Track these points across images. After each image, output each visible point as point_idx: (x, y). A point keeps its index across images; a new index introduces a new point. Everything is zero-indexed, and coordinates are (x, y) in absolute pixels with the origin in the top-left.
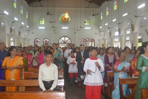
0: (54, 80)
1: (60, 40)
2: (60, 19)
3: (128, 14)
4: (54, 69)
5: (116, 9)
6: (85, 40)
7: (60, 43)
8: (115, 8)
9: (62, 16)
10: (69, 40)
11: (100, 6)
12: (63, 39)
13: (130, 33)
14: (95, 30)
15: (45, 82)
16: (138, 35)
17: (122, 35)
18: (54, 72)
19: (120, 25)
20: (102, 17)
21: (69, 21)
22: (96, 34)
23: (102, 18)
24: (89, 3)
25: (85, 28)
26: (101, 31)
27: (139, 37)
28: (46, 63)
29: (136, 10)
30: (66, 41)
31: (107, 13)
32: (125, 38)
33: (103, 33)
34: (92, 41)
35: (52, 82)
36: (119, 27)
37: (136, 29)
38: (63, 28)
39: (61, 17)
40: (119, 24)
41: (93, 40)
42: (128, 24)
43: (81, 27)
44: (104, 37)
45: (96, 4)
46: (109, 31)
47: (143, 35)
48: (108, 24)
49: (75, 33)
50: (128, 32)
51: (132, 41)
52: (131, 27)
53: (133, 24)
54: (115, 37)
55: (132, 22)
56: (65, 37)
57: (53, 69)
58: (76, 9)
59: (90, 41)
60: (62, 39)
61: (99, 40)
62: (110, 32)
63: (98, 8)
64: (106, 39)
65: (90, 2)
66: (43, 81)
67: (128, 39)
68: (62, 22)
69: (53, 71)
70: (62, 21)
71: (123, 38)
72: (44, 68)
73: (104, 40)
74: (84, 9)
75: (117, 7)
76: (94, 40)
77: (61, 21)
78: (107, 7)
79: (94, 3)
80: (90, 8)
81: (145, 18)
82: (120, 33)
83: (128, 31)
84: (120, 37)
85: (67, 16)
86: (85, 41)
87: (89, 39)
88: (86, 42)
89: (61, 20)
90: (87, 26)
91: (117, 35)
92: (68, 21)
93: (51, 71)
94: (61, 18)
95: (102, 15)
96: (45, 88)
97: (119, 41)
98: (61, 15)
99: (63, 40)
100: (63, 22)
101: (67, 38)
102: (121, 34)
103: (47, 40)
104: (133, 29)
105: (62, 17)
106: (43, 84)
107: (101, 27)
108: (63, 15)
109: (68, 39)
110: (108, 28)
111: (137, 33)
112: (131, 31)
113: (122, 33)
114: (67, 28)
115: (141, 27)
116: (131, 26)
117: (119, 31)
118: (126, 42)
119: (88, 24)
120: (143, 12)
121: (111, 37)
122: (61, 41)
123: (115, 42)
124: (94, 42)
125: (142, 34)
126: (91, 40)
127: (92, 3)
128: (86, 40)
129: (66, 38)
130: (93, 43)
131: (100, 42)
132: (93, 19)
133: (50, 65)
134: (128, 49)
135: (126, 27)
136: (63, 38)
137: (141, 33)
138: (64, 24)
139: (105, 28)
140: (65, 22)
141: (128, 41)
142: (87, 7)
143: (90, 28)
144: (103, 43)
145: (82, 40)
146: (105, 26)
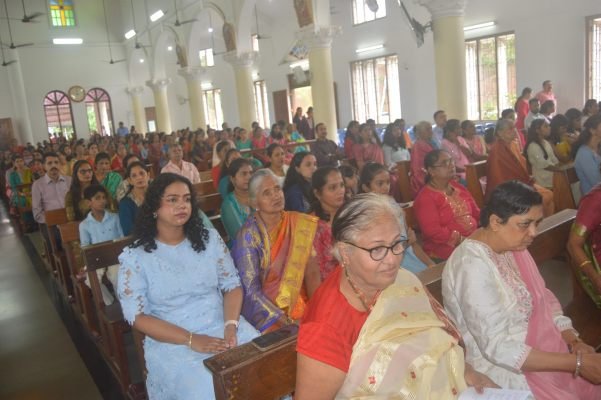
6: (65, 95)
22: (112, 62)
25: (57, 41)
33: (142, 60)
34: (97, 101)
41: (100, 95)
44: (152, 77)
46: (170, 48)
48: (166, 13)
49: (5, 65)
59: (87, 99)
61: (127, 91)
64: (160, 83)
73: (154, 87)
76: (105, 92)
86: (66, 100)
87: (83, 90)
88: (70, 104)
90: (63, 31)
107: (130, 34)
119: (68, 22)
124: (109, 101)
126: (92, 94)
128: (70, 99)
130: (104, 107)
131: (134, 99)
139: (150, 35)
143: (79, 41)
144: (152, 105)
145: (52, 96)
146: (149, 26)
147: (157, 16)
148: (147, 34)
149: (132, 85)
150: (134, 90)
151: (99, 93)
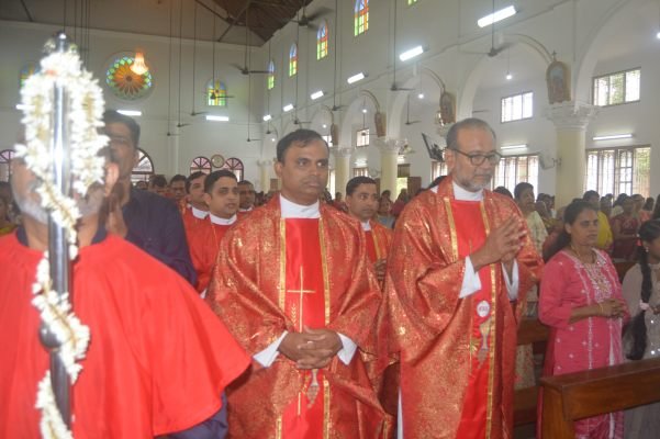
2: (111, 77)
3: (366, 76)
5: (323, 55)
6: (208, 161)
8: (322, 50)
9: (117, 66)
10: (146, 159)
11: (266, 41)
13: (368, 143)
14: (247, 129)
16: (398, 149)
17: (345, 150)
19: (336, 113)
20: (272, 79)
21: (146, 87)
22: (249, 140)
23: (271, 86)
24: (227, 25)
25: (209, 118)
26: (269, 133)
27: (401, 160)
29: (394, 67)
31: (293, 68)
32: (353, 161)
33: (274, 140)
36: (333, 120)
37: (392, 132)
39: (113, 71)
40: (335, 109)
41: (236, 164)
42: (365, 111)
43: (193, 114)
45: (253, 33)
47: (411, 152)
48: (295, 107)
49: (169, 134)
50: (363, 140)
51: (377, 172)
53: (381, 111)
55: (378, 106)
58: (176, 41)
61: (258, 164)
63: (260, 46)
65: (229, 20)
67: (361, 162)
68: (118, 88)
70: (117, 85)
71: (348, 158)
74: (210, 44)
75: (329, 47)
76: (240, 162)
77: (113, 84)
78: (294, 45)
79: (245, 25)
80: (228, 43)
81: (421, 96)
83: (364, 134)
84: (336, 155)
85: (139, 67)
86: (208, 166)
87: (223, 159)
88: (211, 169)
89: (113, 80)
90: (215, 110)
92: (142, 88)
94: (113, 74)
95: (274, 74)
98: (113, 62)
100: (121, 90)
102: (340, 147)
104: (380, 130)
105: (116, 69)
107: (267, 118)
108: (123, 62)
109: (142, 155)
110: (296, 123)
111: (393, 142)
112: (376, 137)
113: (344, 142)
114: (138, 113)
115: (408, 123)
116: (373, 121)
117: (334, 134)
119: (221, 103)
120: (415, 73)
124: (242, 170)
125: (409, 149)
126: (230, 162)
127: (236, 24)
128: (211, 164)
131: (263, 171)
132: (239, 85)
135: (358, 121)
137: (406, 146)
138: (125, 99)
139: (282, 121)
140: (129, 88)
141: (362, 169)
142: (219, 41)
143: (226, 119)
145: (198, 161)
146: (282, 114)
147: (288, 108)
148: (279, 120)
149: (263, 158)
150: (264, 163)
151: (236, 162)
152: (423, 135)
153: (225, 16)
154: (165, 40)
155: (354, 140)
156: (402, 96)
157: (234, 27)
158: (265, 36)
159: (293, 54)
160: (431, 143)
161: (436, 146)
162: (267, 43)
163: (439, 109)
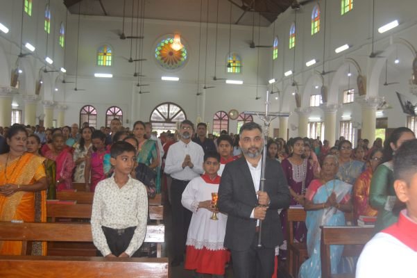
0: (135, 227)
1: (155, 111)
2: (158, 53)
3: (350, 47)
4: (138, 196)
5: (316, 30)
6: (226, 114)
7: (155, 120)
8: (315, 27)
9: (163, 45)
10: (182, 112)
11: (272, 22)
12: (163, 109)
13: (352, 100)
14: (256, 89)
15: (108, 232)
16: (376, 106)
17: (332, 106)
18: (137, 204)
19: (326, 77)
20: (275, 52)
21: (183, 59)
22: (257, 99)
23: (275, 56)
24: (243, 11)
25: (228, 82)
26: (272, 93)
27: (379, 114)
28: (114, 177)
29: (374, 37)
30: (170, 117)
31: (292, 42)
32: (340, 114)
33: (277, 98)
34: (245, 120)
35: (130, 232)
36: (323, 82)
37: (372, 91)
38: (164, 78)
39: (160, 48)
40: (324, 73)
41: (247, 117)
42: (349, 75)
43: (215, 79)
44: (280, 110)
45: (261, 16)
46: (294, 94)
47: (390, 108)
48: (293, 72)
49: (198, 94)
50: (349, 98)
51: (359, 124)
52: (358, 84)
53: (363, 75)
54: (311, 110)
55: (360, 70)
56: (169, 104)
57: (135, 195)
58: (204, 25)
59: (240, 118)
60: (161, 111)
62: (296, 95)
63: (268, 26)
65: (244, 8)
66: (103, 227)
67: (347, 116)
68: (163, 61)
69: (135, 199)
70: (162, 59)
71: (334, 114)
72: (110, 191)
74: (228, 26)
75: (320, 25)
76: (250, 115)
77: (159, 58)
78: (293, 24)
79: (256, 11)
80: (243, 25)
81: (397, 62)
82: (325, 99)
83: (348, 94)
84: (325, 110)
85: (176, 45)
86: (226, 118)
87: (238, 113)
88: (228, 120)
89: (160, 55)
90: (233, 76)
91: (318, 105)
92: (180, 60)
93: (128, 201)
94: (160, 51)
95: (278, 47)
96: (111, 246)
97: (321, 123)
98: (160, 42)
99: (165, 113)
100: (165, 62)
101: (175, 107)
102: (328, 104)
103: (117, 110)
104: (361, 90)
105: (162, 47)
106: (103, 235)
107: (272, 81)
108: (167, 42)
109: (179, 109)
110: (294, 85)
111: (372, 100)
112: (358, 96)
113: (332, 100)
114: (177, 79)
115: (386, 84)
116: (356, 82)
117: (324, 93)
118: (341, 126)
119: (237, 71)
120: (391, 42)
121: (301, 109)
122: (158, 114)
123: (311, 123)
125: (387, 105)
126: (243, 115)
127: (249, 10)
128: (229, 117)
129: (171, 106)
132: (251, 56)
133: (126, 182)
134: (346, 145)
135: (344, 82)
136: (162, 106)
137: (385, 103)
138: (168, 68)
139: (283, 84)
140: (171, 61)
141: (348, 122)
142: (236, 23)
143: (240, 82)
144: (278, 127)
145: (219, 114)
146: (283, 79)
147: (288, 73)
148: (281, 83)
152: (398, 94)
153: (241, 5)
154: (197, 24)
155: (341, 98)
156: (380, 62)
157: (248, 13)
158: (272, 19)
159: (292, 32)
160: (405, 101)
161: (409, 103)
162: (273, 24)
163: (412, 72)
